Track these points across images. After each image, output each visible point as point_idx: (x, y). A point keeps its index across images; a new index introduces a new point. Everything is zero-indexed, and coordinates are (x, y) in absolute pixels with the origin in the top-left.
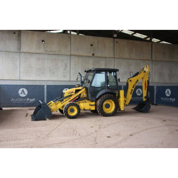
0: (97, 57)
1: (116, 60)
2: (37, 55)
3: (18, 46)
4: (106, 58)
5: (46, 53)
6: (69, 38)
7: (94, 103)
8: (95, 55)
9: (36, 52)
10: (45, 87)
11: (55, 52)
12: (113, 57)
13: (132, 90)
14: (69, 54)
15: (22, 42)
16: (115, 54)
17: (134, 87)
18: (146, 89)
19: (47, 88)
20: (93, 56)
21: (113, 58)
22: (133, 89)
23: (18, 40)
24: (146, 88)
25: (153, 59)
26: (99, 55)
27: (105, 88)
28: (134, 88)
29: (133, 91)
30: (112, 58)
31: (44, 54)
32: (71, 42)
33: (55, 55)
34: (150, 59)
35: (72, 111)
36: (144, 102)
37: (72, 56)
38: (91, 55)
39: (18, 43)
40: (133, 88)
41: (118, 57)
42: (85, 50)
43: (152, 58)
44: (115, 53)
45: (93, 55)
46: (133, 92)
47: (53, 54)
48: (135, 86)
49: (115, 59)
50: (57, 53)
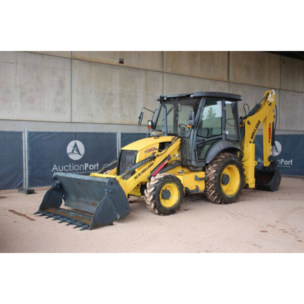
0: (129, 67)
1: (166, 76)
4: (146, 70)
7: (202, 174)
8: (126, 63)
10: (25, 138)
12: (160, 69)
16: (165, 65)
17: (254, 137)
18: (271, 140)
19: (29, 139)
20: (121, 64)
21: (161, 72)
25: (231, 79)
27: (221, 139)
28: (253, 138)
30: (158, 72)
34: (225, 78)
35: (167, 195)
36: (265, 168)
37: (76, 61)
38: (117, 62)
41: (169, 70)
43: (228, 78)
44: (165, 60)
45: (121, 62)
48: (255, 135)
49: (164, 74)
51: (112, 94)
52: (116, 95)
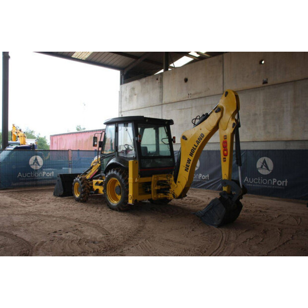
0: (272, 85)
2: (179, 103)
3: (160, 96)
5: (190, 98)
6: (220, 61)
8: (270, 82)
9: (178, 100)
11: (200, 93)
13: (189, 161)
14: (220, 91)
15: (164, 89)
17: (194, 154)
18: (228, 158)
20: (265, 85)
22: (192, 158)
23: (160, 87)
24: (225, 155)
26: (279, 80)
27: (114, 155)
28: (194, 156)
29: (191, 162)
31: (187, 100)
32: (225, 68)
33: (201, 98)
38: (260, 84)
39: (160, 92)
40: (191, 155)
42: (248, 77)
45: (265, 82)
46: (190, 165)
47: (198, 98)
48: (196, 151)
50: (203, 95)
51: (255, 114)
52: (260, 114)
